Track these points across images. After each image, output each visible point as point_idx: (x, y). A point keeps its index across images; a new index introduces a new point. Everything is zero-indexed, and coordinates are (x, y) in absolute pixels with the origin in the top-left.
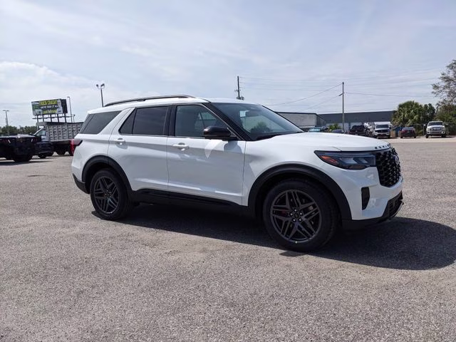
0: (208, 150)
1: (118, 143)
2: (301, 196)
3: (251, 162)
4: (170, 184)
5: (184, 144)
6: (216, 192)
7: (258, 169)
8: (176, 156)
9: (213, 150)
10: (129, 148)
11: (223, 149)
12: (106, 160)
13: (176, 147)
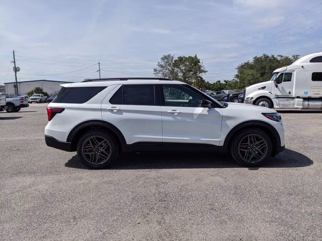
0: (196, 114)
1: (112, 110)
2: (257, 137)
3: (227, 120)
4: (164, 137)
5: (176, 110)
6: (202, 139)
7: (232, 124)
8: (170, 118)
9: (200, 114)
10: (124, 114)
11: (207, 113)
12: (101, 123)
13: (170, 113)
